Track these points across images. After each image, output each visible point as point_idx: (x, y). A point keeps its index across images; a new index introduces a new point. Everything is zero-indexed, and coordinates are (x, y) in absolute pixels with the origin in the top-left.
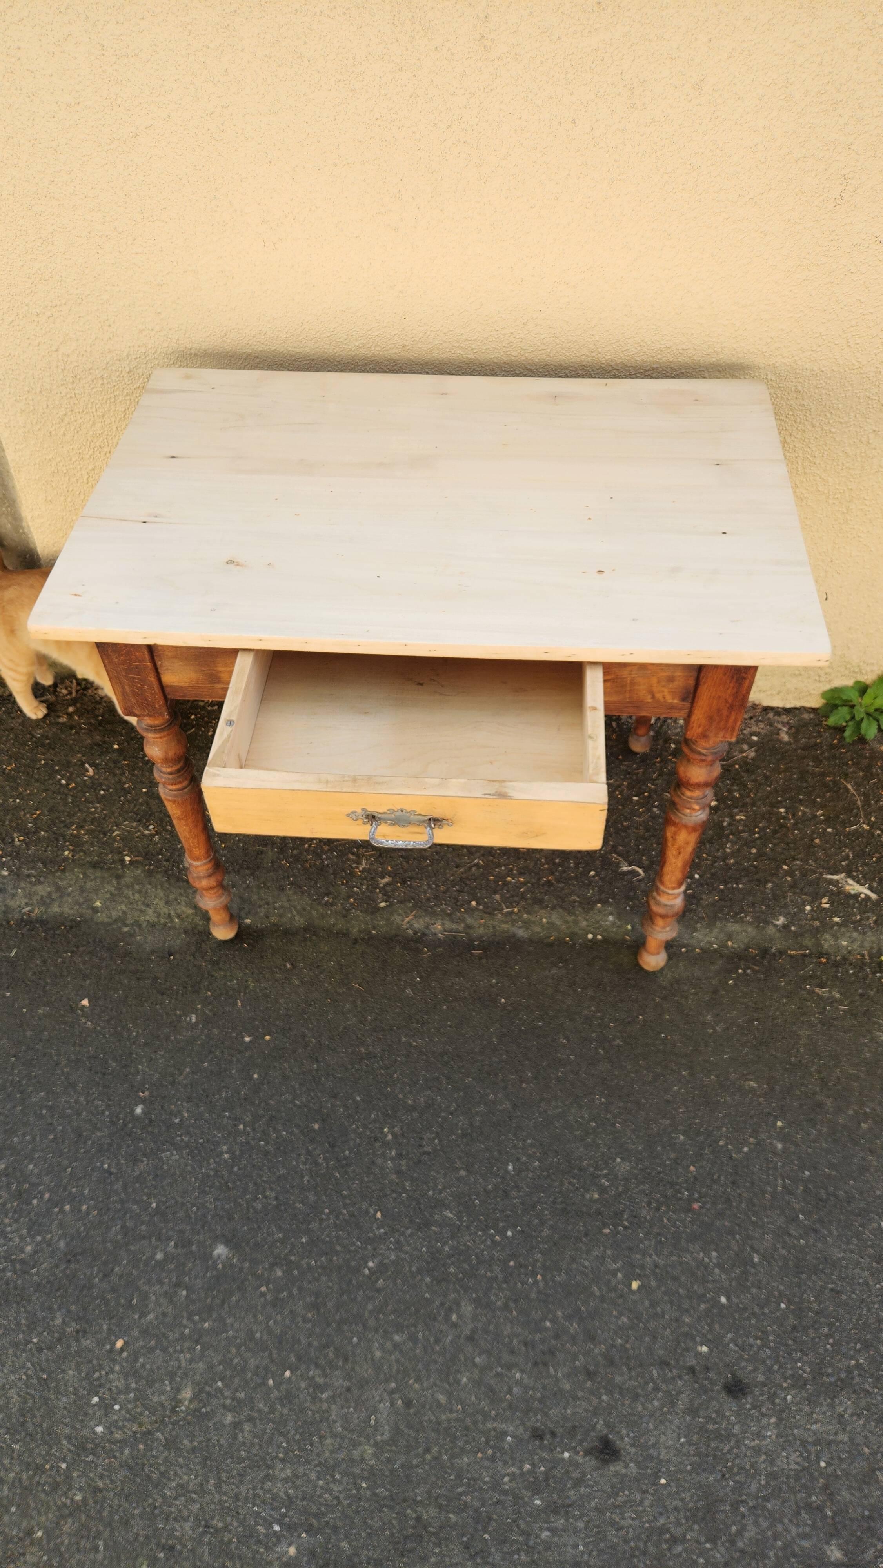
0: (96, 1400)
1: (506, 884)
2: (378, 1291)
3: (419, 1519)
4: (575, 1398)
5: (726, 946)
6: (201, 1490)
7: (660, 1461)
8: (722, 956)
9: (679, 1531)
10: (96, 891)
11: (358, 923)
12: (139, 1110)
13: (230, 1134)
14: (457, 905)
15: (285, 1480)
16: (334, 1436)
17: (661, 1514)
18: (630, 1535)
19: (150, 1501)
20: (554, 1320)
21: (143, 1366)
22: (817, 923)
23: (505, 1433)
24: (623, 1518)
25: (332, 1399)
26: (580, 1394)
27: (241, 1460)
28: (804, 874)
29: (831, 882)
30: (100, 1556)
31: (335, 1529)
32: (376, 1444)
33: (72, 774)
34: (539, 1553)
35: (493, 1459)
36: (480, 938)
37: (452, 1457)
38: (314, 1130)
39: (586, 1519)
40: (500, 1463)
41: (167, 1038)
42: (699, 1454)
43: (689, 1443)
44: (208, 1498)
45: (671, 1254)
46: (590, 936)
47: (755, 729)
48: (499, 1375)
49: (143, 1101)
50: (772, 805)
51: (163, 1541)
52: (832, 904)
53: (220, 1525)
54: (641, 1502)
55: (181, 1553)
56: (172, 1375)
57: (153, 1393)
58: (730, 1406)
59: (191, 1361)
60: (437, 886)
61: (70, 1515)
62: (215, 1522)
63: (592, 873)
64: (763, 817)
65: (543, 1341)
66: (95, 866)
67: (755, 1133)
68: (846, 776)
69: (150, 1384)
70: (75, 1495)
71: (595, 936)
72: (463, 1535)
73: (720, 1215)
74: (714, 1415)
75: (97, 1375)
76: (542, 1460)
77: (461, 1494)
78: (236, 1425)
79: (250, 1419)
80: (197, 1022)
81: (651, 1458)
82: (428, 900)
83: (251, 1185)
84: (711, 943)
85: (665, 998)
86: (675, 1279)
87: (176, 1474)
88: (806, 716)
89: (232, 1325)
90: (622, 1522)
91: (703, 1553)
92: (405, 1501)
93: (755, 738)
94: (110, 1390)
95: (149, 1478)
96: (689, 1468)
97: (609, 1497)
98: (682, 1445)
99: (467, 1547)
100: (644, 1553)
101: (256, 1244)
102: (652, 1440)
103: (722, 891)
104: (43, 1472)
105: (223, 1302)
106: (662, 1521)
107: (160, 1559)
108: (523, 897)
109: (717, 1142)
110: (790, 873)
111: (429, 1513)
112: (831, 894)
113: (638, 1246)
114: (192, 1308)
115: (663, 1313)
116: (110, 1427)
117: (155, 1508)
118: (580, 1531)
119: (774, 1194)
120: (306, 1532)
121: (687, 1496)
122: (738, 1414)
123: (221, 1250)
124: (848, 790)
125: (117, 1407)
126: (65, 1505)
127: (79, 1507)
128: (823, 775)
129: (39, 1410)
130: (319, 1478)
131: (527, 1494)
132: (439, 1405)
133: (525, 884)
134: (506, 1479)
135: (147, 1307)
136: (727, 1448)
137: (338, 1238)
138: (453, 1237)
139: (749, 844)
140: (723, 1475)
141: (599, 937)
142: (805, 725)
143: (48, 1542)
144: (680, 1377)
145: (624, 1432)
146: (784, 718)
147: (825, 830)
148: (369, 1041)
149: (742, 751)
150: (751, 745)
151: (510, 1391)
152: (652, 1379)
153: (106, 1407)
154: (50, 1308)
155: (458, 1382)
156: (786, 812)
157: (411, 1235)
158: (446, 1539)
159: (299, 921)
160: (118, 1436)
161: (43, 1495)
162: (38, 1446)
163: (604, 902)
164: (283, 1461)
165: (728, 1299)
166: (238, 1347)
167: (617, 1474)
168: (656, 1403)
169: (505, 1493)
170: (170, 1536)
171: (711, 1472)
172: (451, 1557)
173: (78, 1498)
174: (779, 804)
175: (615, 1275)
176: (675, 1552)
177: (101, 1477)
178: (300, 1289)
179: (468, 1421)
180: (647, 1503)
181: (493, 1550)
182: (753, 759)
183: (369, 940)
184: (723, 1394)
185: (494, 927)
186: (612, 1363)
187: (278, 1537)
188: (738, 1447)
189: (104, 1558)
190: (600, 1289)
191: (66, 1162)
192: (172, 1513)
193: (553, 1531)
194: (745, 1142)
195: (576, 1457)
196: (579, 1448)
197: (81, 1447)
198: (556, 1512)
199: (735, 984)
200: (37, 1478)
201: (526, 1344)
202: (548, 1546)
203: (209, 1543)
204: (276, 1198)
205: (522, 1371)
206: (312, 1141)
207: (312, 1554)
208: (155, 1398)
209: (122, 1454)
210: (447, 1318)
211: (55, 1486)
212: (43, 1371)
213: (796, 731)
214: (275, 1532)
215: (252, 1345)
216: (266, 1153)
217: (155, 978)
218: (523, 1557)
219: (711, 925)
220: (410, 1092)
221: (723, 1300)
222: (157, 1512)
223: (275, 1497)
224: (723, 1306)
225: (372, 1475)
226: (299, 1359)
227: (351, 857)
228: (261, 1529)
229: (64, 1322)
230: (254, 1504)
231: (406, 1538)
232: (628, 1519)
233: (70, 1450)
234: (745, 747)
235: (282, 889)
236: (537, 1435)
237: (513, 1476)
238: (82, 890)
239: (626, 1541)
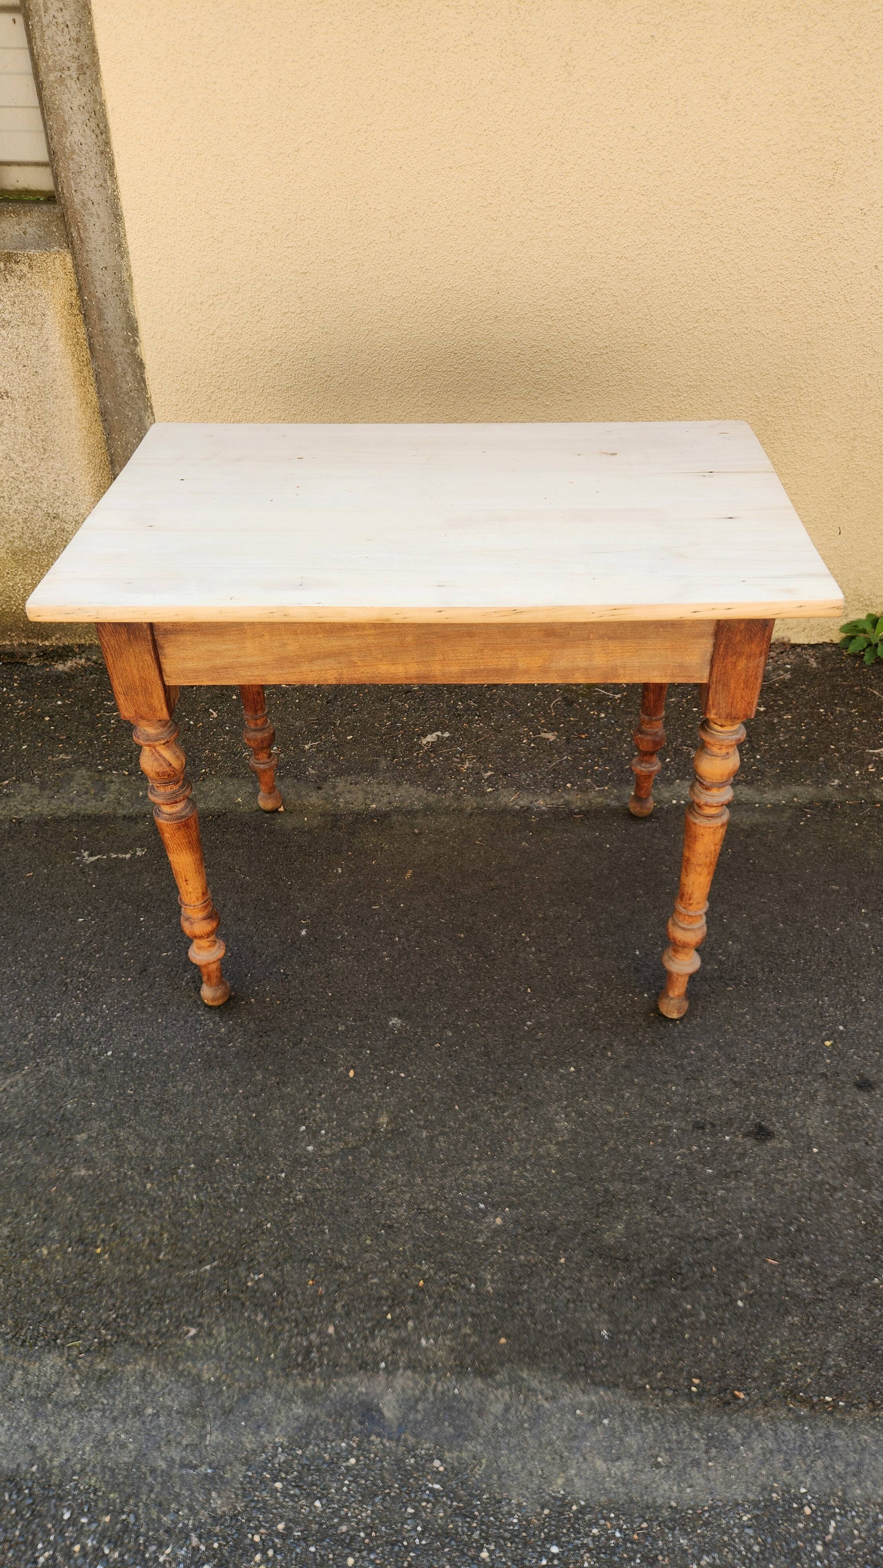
0: (303, 1128)
1: (593, 771)
2: (539, 1040)
3: (606, 1190)
4: (727, 1100)
5: (793, 802)
6: (410, 1184)
7: (810, 1137)
8: (790, 807)
9: (837, 1183)
10: (236, 792)
11: (470, 802)
12: (304, 933)
13: (387, 944)
14: (554, 787)
15: (484, 1173)
16: (520, 1140)
17: (818, 1172)
18: (795, 1187)
19: (365, 1194)
20: (697, 1049)
21: (341, 1103)
22: (867, 782)
23: (670, 1127)
24: (786, 1177)
25: (514, 1115)
26: (730, 1097)
27: (440, 1161)
28: (849, 750)
29: (873, 754)
30: (327, 1237)
31: (534, 1204)
32: (558, 1143)
33: (198, 717)
34: (718, 1205)
35: (663, 1145)
36: (579, 807)
37: (628, 1147)
38: (461, 938)
39: (754, 1179)
40: (671, 1147)
41: (320, 885)
42: (843, 1130)
43: (833, 1123)
44: (416, 1189)
45: (790, 1001)
46: (674, 802)
47: (787, 660)
48: (655, 1089)
49: (307, 926)
50: (813, 708)
51: (383, 1222)
52: (877, 768)
53: (431, 1207)
54: (800, 1166)
55: (399, 1229)
56: (368, 1108)
57: (354, 1121)
58: (862, 1098)
59: (383, 1097)
60: (535, 776)
61: (294, 1210)
62: (426, 1206)
63: (668, 760)
64: (806, 716)
65: (690, 1064)
66: (232, 776)
67: (843, 918)
68: (871, 686)
69: (350, 1114)
70: (297, 1195)
71: (678, 801)
72: (649, 1199)
73: (825, 973)
74: (850, 1104)
75: (301, 1111)
76: (706, 1142)
77: (641, 1171)
78: (432, 1139)
79: (443, 1133)
80: (343, 872)
81: (803, 1136)
82: (528, 785)
83: (413, 977)
84: (780, 801)
85: (748, 836)
86: (795, 1016)
87: (384, 1174)
88: (828, 649)
89: (415, 1072)
90: (786, 1180)
91: (859, 1197)
92: (592, 1179)
93: (789, 666)
94: (314, 1120)
95: (362, 1179)
96: (836, 1140)
97: (771, 1163)
98: (827, 1125)
99: (653, 1206)
100: (810, 1199)
101: (426, 1016)
102: (800, 1123)
103: (782, 765)
104: (265, 1182)
105: (404, 1056)
106: (820, 1177)
107: (382, 1234)
108: (611, 779)
109: (812, 926)
110: (838, 750)
111: (616, 1186)
112: (875, 762)
113: (759, 997)
114: (377, 1061)
115: (791, 1040)
116: (320, 1146)
117: (371, 1199)
118: (751, 1188)
119: (870, 957)
120: (509, 1207)
121: (839, 1159)
122: (869, 1102)
123: (395, 1021)
124: (875, 695)
125: (323, 1132)
126: (289, 1203)
127: (302, 1204)
128: (852, 686)
129: (253, 1139)
130: (512, 1169)
131: (699, 1167)
132: (609, 1113)
133: (611, 770)
134: (678, 1158)
135: (336, 1062)
136: (866, 1124)
137: (496, 1008)
138: (596, 1001)
139: (800, 733)
140: (867, 1144)
141: (682, 802)
142: (829, 655)
143: (278, 1230)
144: (815, 1081)
145: (774, 1119)
146: (811, 652)
147: (860, 722)
148: (497, 878)
149: (779, 675)
150: (786, 671)
151: (669, 1099)
152: (791, 1083)
153: (313, 1134)
154: (250, 1069)
155: (623, 1097)
156: (826, 711)
157: (560, 1002)
158: (634, 1203)
159: (418, 805)
160: (328, 1152)
161: (267, 1198)
162: (257, 1164)
163: (682, 778)
164: (478, 1160)
165: (845, 1027)
166: (424, 1085)
167: (774, 1148)
168: (798, 1099)
169: (680, 1167)
170: (388, 1217)
171: (858, 1141)
172: (640, 1215)
173: (300, 1197)
174: (820, 707)
175: (744, 1018)
176: (836, 1197)
177: (318, 1181)
178: (469, 1043)
179: (636, 1121)
180: (805, 1165)
181: (677, 1206)
182: (789, 680)
183: (481, 811)
184: (855, 1089)
185: (589, 801)
186: (753, 1074)
187: (485, 1213)
188: (875, 1123)
189: (332, 1237)
190: (732, 1027)
191: (246, 971)
192: (386, 1201)
193: (728, 1190)
194: (837, 925)
195: (736, 1139)
196: (737, 1133)
197: (296, 1161)
198: (727, 1176)
199: (806, 824)
200: (260, 1186)
201: (676, 1067)
202: (724, 1200)
203: (424, 1221)
204: (437, 984)
205: (677, 1085)
206: (460, 945)
207: (517, 1222)
208: (357, 1124)
209: (333, 1163)
210: (603, 1055)
211: (277, 1191)
212: (253, 1112)
213: (822, 660)
214: (481, 1210)
215: (435, 1083)
216: (422, 955)
217: (300, 846)
218: (704, 1209)
219: (777, 786)
220: (540, 909)
221: (841, 1028)
222: (373, 1201)
223: (476, 1185)
224: (842, 1032)
225: (559, 1163)
226: (478, 1090)
227: (456, 760)
228: (468, 1208)
229: (264, 1077)
230: (459, 1191)
231: (599, 1205)
232: (791, 1177)
233: (285, 1164)
234: (781, 672)
235: (399, 784)
236: (699, 1126)
237: (683, 1156)
238: (223, 792)
239: (793, 1193)
